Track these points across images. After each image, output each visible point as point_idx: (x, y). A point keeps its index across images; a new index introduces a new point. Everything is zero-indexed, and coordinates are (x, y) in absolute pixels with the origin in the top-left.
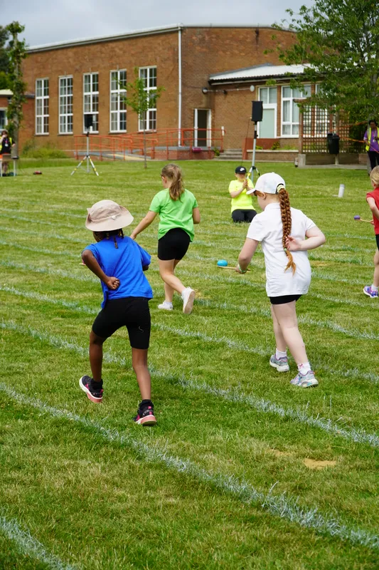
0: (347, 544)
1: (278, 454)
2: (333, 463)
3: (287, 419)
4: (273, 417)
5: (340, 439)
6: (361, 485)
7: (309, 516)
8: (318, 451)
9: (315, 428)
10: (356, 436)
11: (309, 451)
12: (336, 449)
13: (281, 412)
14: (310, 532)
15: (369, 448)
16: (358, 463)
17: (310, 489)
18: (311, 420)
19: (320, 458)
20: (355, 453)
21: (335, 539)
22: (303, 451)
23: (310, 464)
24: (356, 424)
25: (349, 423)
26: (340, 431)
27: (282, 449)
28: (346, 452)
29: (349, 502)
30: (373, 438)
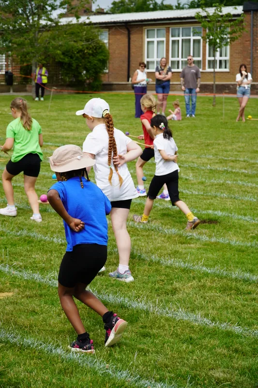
0: (22, 348)
2: (10, 294)
5: (15, 278)
6: (30, 308)
8: (1, 286)
10: (26, 275)
12: (13, 285)
15: (34, 283)
16: (28, 293)
19: (2, 291)
20: (25, 287)
21: (13, 345)
24: (26, 267)
25: (20, 267)
26: (15, 272)
28: (19, 286)
29: (23, 320)
30: (37, 276)
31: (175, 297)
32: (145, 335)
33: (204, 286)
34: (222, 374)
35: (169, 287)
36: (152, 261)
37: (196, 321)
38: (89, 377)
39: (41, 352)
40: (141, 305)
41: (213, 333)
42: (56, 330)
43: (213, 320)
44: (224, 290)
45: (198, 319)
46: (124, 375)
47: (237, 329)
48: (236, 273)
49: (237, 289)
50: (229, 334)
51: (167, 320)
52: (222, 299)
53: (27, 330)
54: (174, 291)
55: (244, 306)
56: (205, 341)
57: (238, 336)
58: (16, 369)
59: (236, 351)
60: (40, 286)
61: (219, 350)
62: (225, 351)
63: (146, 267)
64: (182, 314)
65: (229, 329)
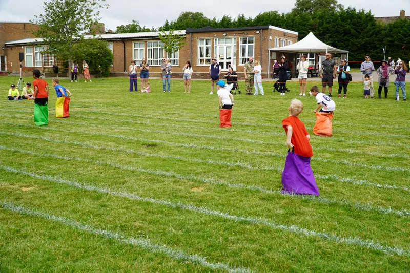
0: (32, 217)
1: (12, 187)
2: (33, 188)
3: (18, 174)
4: (12, 173)
5: (37, 179)
6: (42, 195)
7: (19, 208)
8: (28, 184)
9: (28, 176)
10: (44, 177)
11: (25, 185)
12: (35, 183)
13: (16, 171)
14: (19, 214)
15: (48, 181)
16: (42, 187)
17: (22, 198)
18: (27, 173)
19: (28, 187)
20: (42, 184)
21: (28, 216)
22: (22, 185)
23: (24, 189)
24: (44, 173)
25: (41, 173)
26: (37, 176)
27: (13, 184)
28: (38, 184)
29: (36, 202)
30: (50, 178)
31: (124, 185)
32: (103, 206)
33: (141, 179)
34: (139, 224)
35: (122, 180)
36: (116, 167)
37: (132, 197)
38: (67, 230)
39: (43, 218)
40: (104, 190)
41: (140, 203)
42: (55, 206)
43: (141, 196)
44: (151, 181)
45: (133, 196)
46: (86, 227)
47: (152, 201)
48: (159, 172)
49: (158, 180)
50: (148, 203)
51: (117, 197)
52: (148, 185)
53: (38, 207)
54: (124, 183)
55: (159, 188)
56: (134, 208)
57: (152, 204)
58: (27, 228)
59: (149, 212)
60: (51, 183)
61: (140, 212)
62: (143, 212)
63: (112, 171)
64: (125, 194)
65: (148, 200)
